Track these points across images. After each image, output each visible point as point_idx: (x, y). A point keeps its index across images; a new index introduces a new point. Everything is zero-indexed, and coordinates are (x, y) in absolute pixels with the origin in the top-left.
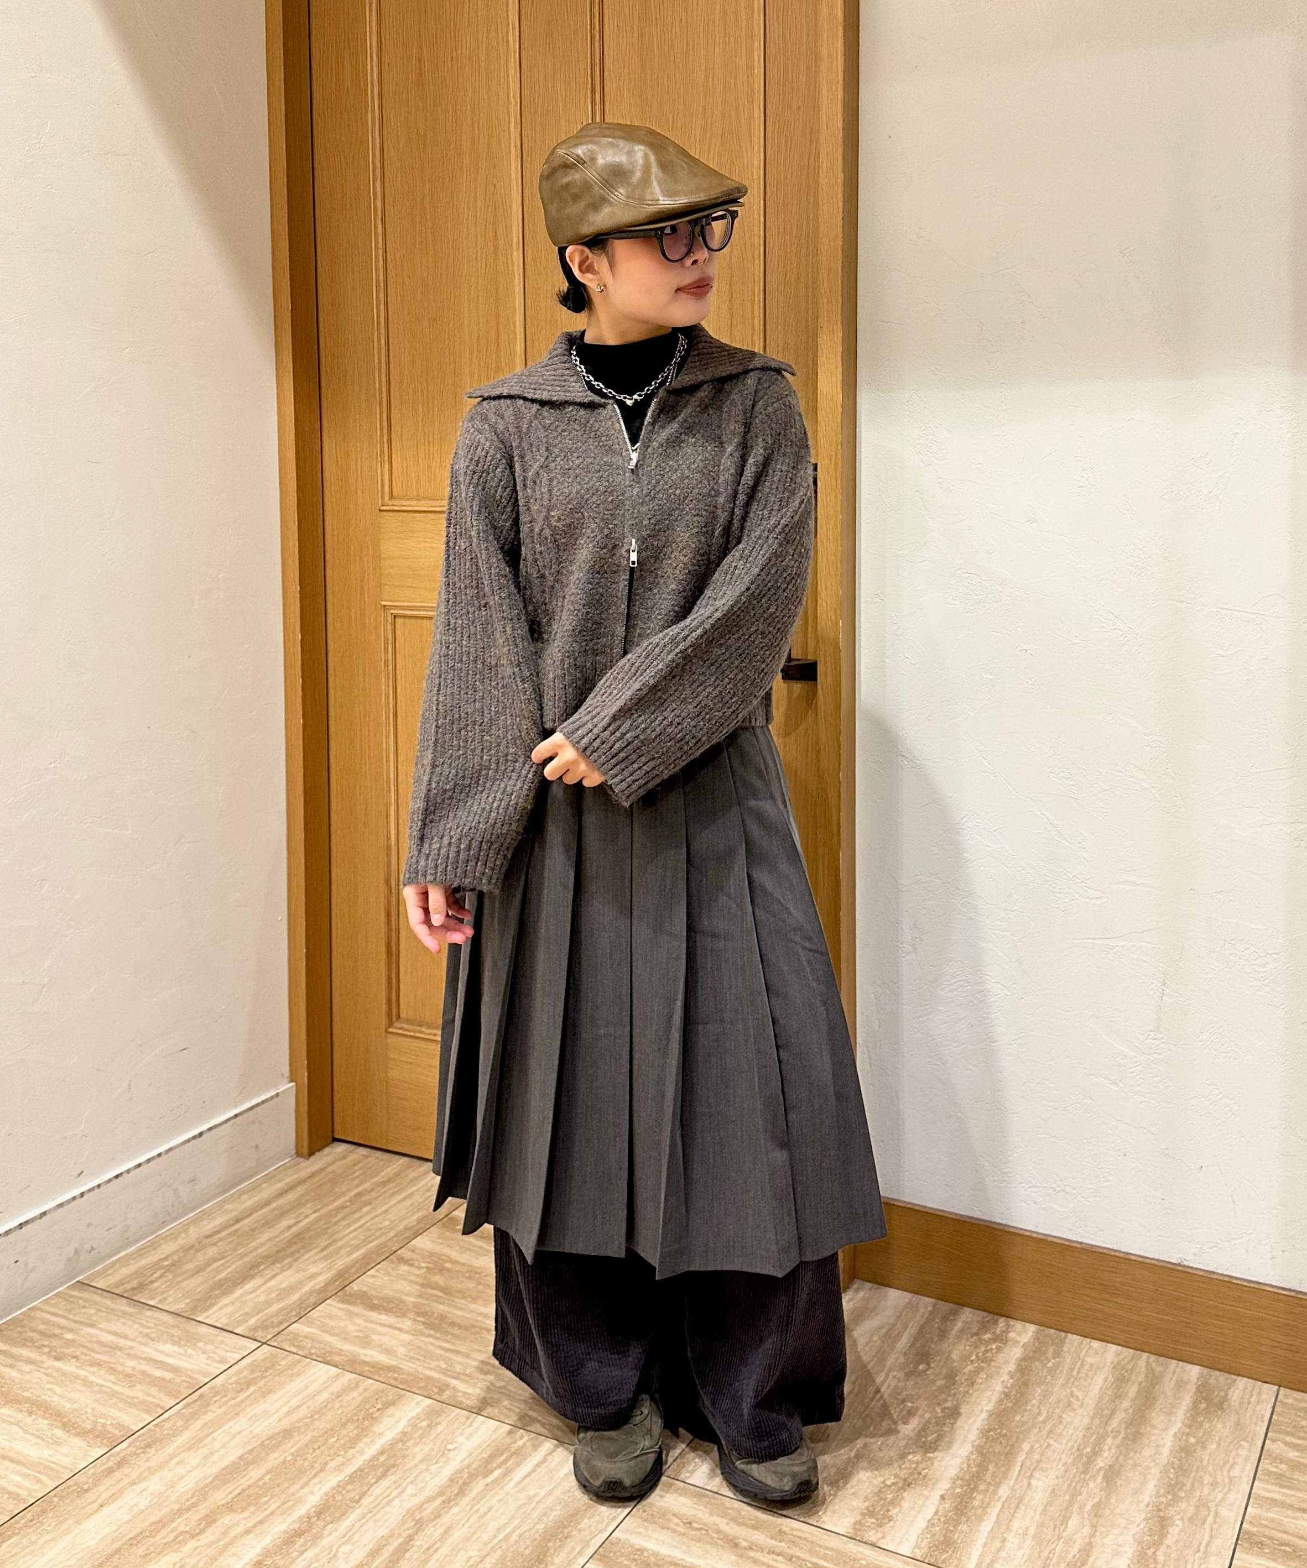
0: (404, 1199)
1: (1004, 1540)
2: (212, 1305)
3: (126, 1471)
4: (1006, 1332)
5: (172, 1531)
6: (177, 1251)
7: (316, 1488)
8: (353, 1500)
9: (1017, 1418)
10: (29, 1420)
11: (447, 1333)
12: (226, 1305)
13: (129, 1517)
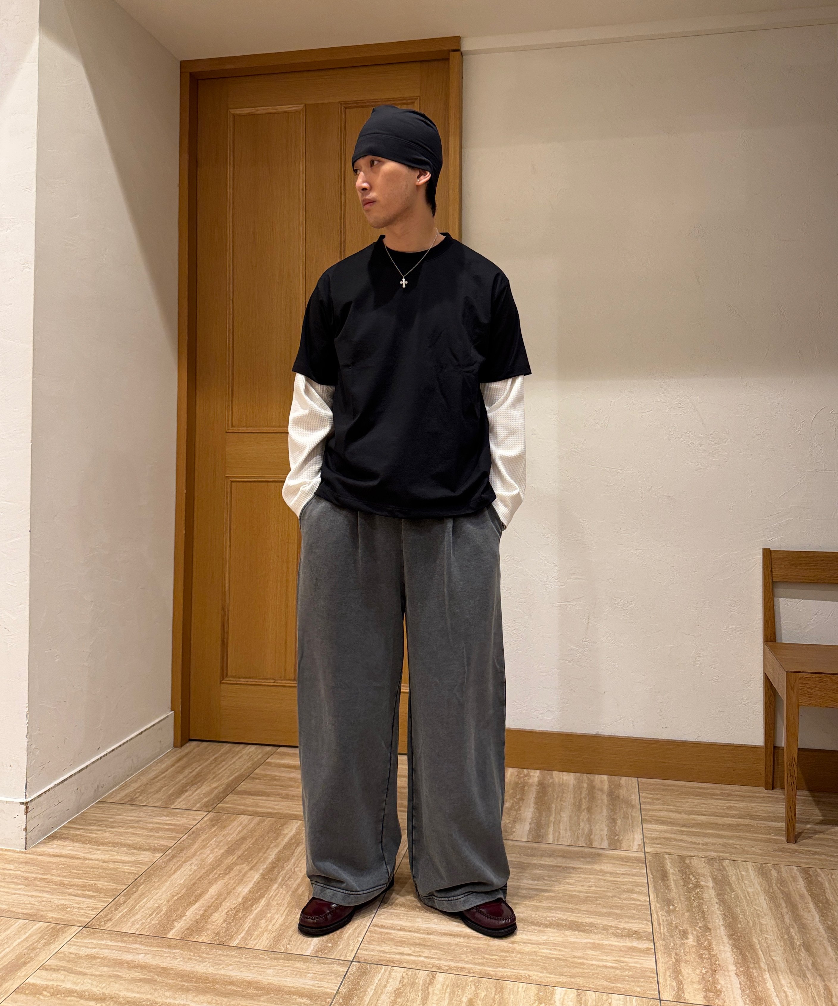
0: (240, 758)
1: (559, 832)
2: (174, 803)
3: (178, 859)
4: (529, 773)
5: (216, 874)
6: (140, 786)
7: (271, 853)
8: (289, 854)
9: (546, 798)
10: (116, 849)
11: (293, 800)
12: (181, 801)
13: (191, 873)
